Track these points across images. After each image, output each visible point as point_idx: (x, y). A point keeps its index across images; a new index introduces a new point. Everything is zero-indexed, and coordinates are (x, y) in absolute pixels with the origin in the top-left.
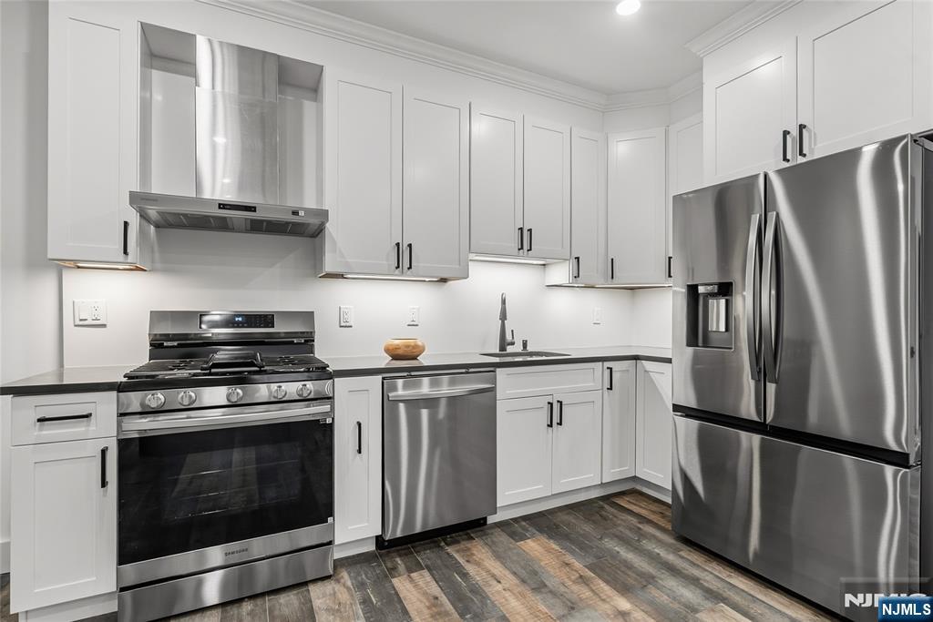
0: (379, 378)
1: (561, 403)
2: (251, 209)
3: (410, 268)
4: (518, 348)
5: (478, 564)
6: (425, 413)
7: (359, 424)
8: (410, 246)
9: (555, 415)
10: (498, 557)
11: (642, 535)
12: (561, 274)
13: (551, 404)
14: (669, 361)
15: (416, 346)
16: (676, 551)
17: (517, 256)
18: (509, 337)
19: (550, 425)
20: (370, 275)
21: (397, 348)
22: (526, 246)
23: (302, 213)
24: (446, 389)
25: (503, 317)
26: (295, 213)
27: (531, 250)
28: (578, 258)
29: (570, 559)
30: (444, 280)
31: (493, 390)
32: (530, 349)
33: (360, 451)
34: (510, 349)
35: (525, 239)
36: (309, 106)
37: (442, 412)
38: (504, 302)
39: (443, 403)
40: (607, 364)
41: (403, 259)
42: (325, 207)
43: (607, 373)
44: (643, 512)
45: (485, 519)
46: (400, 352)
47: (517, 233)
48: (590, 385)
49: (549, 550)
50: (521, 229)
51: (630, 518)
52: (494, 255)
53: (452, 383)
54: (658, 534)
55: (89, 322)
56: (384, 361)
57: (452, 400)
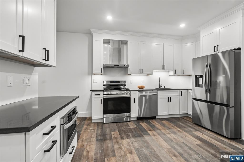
0: (137, 91)
1: (170, 97)
2: (119, 65)
3: (142, 73)
4: (163, 87)
5: (154, 123)
6: (144, 97)
7: (134, 98)
8: (142, 69)
9: (169, 99)
10: (157, 122)
11: (186, 122)
12: (172, 73)
13: (168, 98)
14: (192, 90)
15: (143, 87)
16: (192, 125)
17: (163, 70)
18: (161, 86)
19: (168, 101)
20: (135, 74)
21: (140, 87)
22: (164, 68)
23: (125, 65)
24: (148, 93)
25: (160, 81)
26: (124, 65)
27: (165, 69)
28: (175, 70)
29: (170, 124)
30: (148, 75)
31: (157, 94)
32: (165, 88)
33: (134, 103)
34: (161, 88)
35: (164, 67)
36: (125, 46)
37: (147, 97)
38: (160, 79)
39: (148, 96)
40: (181, 91)
41: (141, 72)
42: (129, 64)
43: (181, 92)
44: (188, 119)
45: (156, 117)
46: (141, 87)
47: (162, 66)
48: (177, 94)
49: (167, 122)
50: (163, 65)
51: (185, 120)
52: (158, 70)
53: (150, 93)
54: (190, 122)
55: (95, 82)
56: (138, 89)
57: (150, 95)
